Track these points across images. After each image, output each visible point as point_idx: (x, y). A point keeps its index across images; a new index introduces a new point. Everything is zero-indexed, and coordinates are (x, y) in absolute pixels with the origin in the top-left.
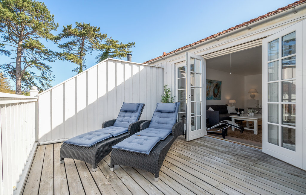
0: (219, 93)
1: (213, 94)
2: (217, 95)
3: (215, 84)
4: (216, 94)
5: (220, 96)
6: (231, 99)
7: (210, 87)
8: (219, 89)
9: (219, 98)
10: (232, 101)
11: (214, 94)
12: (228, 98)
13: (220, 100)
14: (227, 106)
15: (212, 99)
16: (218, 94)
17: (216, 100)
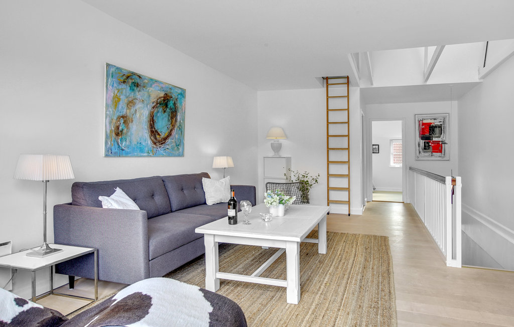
0: (174, 133)
1: (146, 134)
2: (165, 139)
3: (156, 93)
4: (163, 135)
5: (179, 144)
6: (221, 154)
7: (131, 103)
8: (174, 114)
9: (178, 150)
10: (222, 162)
11: (154, 132)
12: (209, 149)
13: (182, 155)
14: (204, 180)
15: (142, 151)
16: (170, 135)
17: (163, 156)
